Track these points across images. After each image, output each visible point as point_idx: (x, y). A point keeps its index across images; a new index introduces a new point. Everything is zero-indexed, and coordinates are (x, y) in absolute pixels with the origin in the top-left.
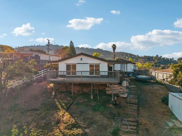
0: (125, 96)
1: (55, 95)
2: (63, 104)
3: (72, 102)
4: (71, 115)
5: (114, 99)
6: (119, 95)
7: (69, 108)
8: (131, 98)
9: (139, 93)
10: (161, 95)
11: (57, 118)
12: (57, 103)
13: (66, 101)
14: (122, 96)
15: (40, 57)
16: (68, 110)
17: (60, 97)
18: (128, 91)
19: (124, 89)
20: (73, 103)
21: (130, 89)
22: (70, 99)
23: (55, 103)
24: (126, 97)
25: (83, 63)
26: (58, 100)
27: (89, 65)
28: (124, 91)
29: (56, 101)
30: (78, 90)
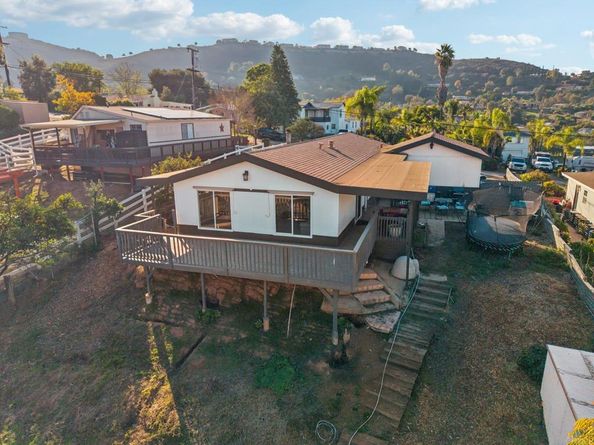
0: (386, 326)
1: (154, 306)
2: (169, 346)
3: (199, 335)
4: (177, 397)
6: (368, 319)
7: (182, 362)
8: (404, 340)
9: (447, 316)
10: (528, 333)
11: (132, 407)
12: (152, 339)
13: (178, 332)
14: (373, 323)
15: (145, 132)
16: (175, 370)
17: (165, 314)
18: (407, 302)
19: (392, 293)
20: (200, 340)
21: (418, 292)
22: (194, 326)
23: (146, 337)
24: (387, 330)
26: (157, 324)
27: (272, 198)
28: (390, 302)
29: (151, 329)
30: (227, 291)
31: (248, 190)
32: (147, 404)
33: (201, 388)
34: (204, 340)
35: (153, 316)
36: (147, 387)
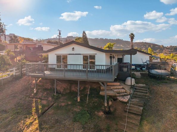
0: (126, 99)
1: (36, 94)
2: (40, 107)
3: (53, 103)
4: (40, 125)
5: (108, 103)
6: (118, 97)
7: (44, 113)
8: (133, 104)
9: (148, 96)
11: (20, 129)
12: (34, 104)
13: (44, 102)
14: (120, 99)
15: (42, 47)
17: (41, 96)
18: (132, 92)
19: (126, 89)
21: (136, 89)
22: (51, 100)
23: (31, 104)
24: (126, 101)
26: (37, 99)
27: (82, 56)
28: (125, 92)
29: (34, 101)
30: (64, 88)
31: (74, 54)
32: (27, 128)
33: (51, 122)
34: (54, 105)
35: (36, 97)
36: (28, 121)
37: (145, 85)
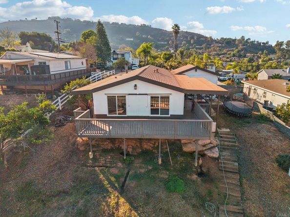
0: (216, 154)
1: (95, 159)
2: (113, 179)
3: (126, 171)
4: (131, 204)
5: (198, 163)
6: (206, 152)
7: (123, 186)
8: (226, 160)
9: (238, 147)
10: (274, 150)
12: (101, 176)
13: (115, 171)
14: (209, 154)
16: (122, 190)
17: (104, 162)
18: (218, 142)
20: (128, 173)
21: (221, 137)
22: (122, 166)
23: (98, 176)
24: (217, 156)
25: (139, 94)
26: (101, 168)
27: (149, 97)
28: (211, 143)
29: (99, 171)
31: (136, 94)
32: (116, 210)
33: (141, 197)
35: (97, 164)
37: (228, 130)
